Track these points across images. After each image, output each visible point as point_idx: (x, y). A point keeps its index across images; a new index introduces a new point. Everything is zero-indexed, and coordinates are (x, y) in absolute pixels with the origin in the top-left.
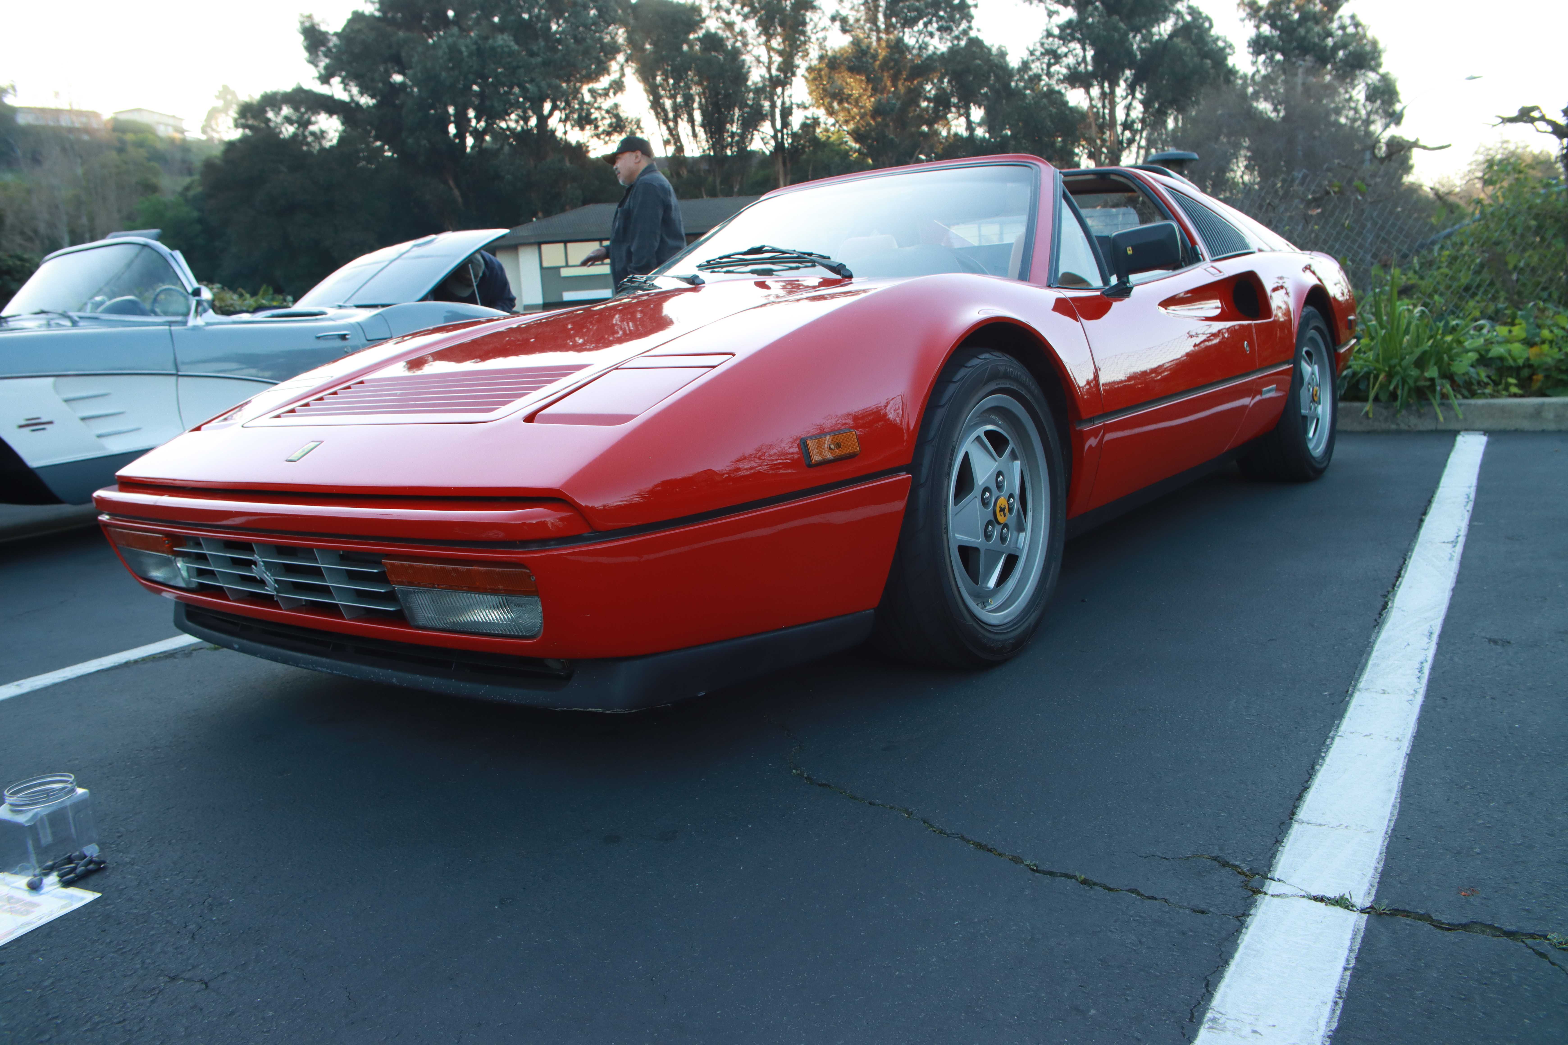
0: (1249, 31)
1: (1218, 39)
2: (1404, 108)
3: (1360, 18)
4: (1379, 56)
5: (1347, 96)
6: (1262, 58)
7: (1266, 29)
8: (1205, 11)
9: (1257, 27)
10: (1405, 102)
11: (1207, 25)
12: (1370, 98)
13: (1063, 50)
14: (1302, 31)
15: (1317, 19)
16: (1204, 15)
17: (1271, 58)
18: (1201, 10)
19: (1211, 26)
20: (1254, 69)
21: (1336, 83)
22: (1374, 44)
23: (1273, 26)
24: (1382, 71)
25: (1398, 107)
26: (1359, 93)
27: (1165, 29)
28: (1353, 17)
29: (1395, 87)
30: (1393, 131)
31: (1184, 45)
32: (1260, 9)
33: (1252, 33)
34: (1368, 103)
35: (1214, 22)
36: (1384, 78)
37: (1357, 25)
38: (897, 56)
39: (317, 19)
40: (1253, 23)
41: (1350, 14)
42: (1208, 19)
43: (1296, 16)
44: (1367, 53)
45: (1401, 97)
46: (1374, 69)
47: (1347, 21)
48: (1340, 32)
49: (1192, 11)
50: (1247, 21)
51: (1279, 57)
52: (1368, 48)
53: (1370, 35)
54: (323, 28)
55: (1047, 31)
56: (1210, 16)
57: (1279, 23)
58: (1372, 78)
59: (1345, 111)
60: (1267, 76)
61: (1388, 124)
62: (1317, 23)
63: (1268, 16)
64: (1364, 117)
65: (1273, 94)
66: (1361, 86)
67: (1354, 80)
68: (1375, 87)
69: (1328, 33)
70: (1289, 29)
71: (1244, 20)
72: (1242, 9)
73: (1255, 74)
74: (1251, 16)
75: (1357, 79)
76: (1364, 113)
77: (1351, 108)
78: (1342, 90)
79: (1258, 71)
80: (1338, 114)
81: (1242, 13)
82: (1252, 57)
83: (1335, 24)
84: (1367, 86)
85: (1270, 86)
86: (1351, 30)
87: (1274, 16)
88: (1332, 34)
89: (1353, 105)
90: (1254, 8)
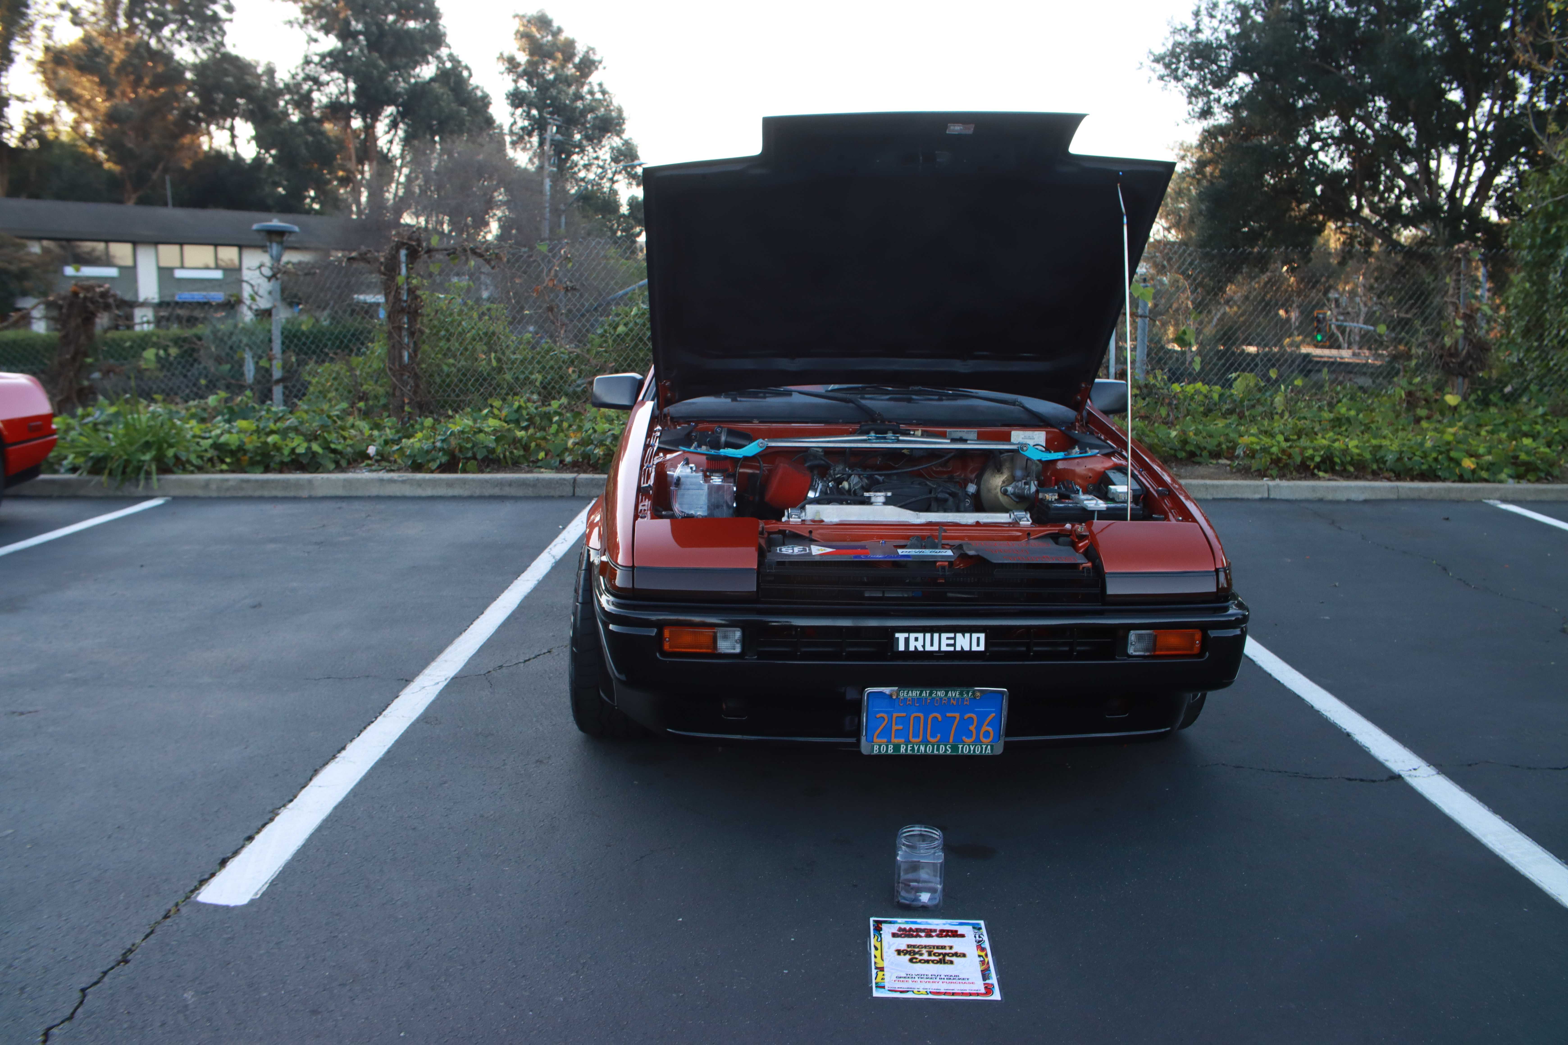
0: (507, 84)
1: (477, 87)
3: (606, 86)
4: (624, 122)
5: (595, 155)
6: (519, 111)
7: (523, 85)
8: (464, 60)
9: (516, 81)
11: (465, 74)
12: (615, 160)
13: (325, 78)
14: (554, 92)
15: (568, 81)
16: (463, 64)
17: (528, 113)
18: (460, 59)
19: (470, 75)
20: (512, 120)
21: (585, 142)
22: (620, 111)
23: (530, 82)
24: (625, 136)
26: (605, 154)
27: (427, 71)
28: (600, 85)
31: (442, 91)
32: (519, 65)
33: (511, 87)
34: (613, 164)
35: (473, 72)
36: (627, 143)
37: (604, 92)
38: (136, 61)
40: (511, 77)
41: (598, 81)
42: (467, 68)
43: (551, 77)
44: (612, 119)
46: (619, 133)
47: (596, 89)
48: (589, 97)
49: (451, 58)
50: (506, 75)
51: (534, 112)
52: (614, 114)
53: (616, 103)
55: (306, 57)
56: (469, 65)
57: (535, 81)
58: (616, 142)
59: (594, 169)
60: (523, 129)
61: (631, 184)
62: (569, 86)
63: (525, 73)
64: (610, 175)
65: (528, 146)
66: (607, 148)
67: (600, 141)
68: (619, 150)
69: (579, 97)
70: (544, 88)
71: (502, 73)
72: (500, 63)
73: (512, 125)
74: (510, 71)
75: (605, 142)
76: (609, 171)
77: (599, 166)
78: (590, 149)
79: (515, 123)
80: (588, 170)
81: (502, 67)
82: (510, 109)
83: (586, 89)
84: (612, 149)
85: (526, 138)
86: (599, 96)
87: (530, 74)
88: (582, 98)
89: (601, 163)
90: (512, 64)
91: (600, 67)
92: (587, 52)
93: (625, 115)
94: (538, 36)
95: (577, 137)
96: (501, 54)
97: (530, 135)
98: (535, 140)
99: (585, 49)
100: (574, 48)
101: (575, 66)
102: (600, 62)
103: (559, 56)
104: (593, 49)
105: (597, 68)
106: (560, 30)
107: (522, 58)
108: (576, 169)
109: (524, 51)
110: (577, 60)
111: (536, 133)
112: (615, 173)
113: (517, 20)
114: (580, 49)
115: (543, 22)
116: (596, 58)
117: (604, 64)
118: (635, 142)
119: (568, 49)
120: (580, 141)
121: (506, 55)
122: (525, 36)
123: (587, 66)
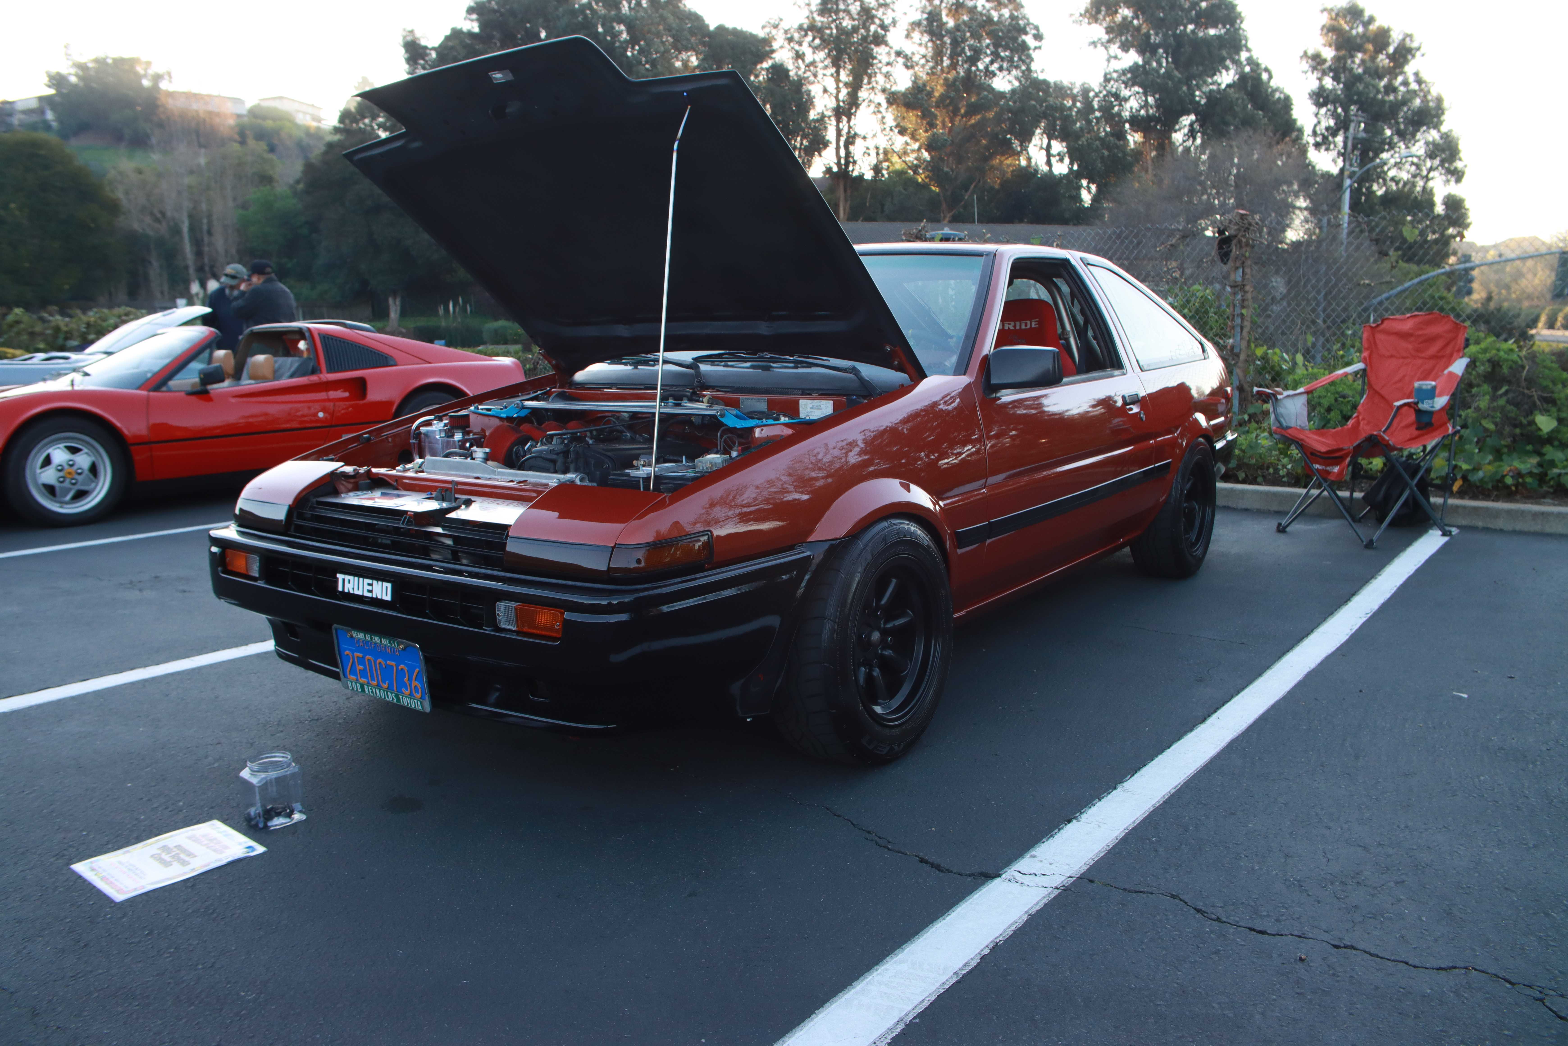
0: (1312, 82)
1: (1277, 90)
2: (1465, 166)
3: (1424, 76)
4: (1443, 113)
5: (1407, 152)
6: (1323, 110)
7: (1328, 83)
8: (1264, 62)
9: (1320, 79)
10: (1466, 160)
11: (1265, 76)
12: (1431, 155)
13: (1126, 93)
14: (1360, 87)
15: (1378, 74)
16: (1263, 66)
17: (1334, 112)
18: (1260, 61)
19: (1270, 77)
20: (1315, 121)
21: (1396, 139)
22: (1439, 100)
23: (1336, 79)
24: (1444, 128)
25: (1459, 165)
26: (1419, 149)
27: (1226, 78)
28: (1416, 74)
29: (1457, 145)
30: (1454, 189)
31: (1237, 96)
32: (1325, 61)
33: (1314, 85)
34: (1428, 160)
35: (1273, 74)
36: (1446, 136)
37: (1419, 82)
39: (418, 34)
40: (1316, 74)
41: (1415, 71)
42: (1267, 70)
43: (1360, 71)
44: (1429, 110)
45: (1461, 155)
46: (1436, 127)
47: (1411, 79)
48: (1402, 88)
49: (1250, 61)
50: (1310, 73)
51: (1340, 110)
52: (1432, 105)
53: (1434, 92)
54: (423, 43)
55: (1106, 75)
56: (1269, 67)
57: (1342, 77)
58: (1433, 135)
59: (1407, 166)
60: (1327, 129)
61: (1448, 181)
62: (1381, 78)
63: (1330, 69)
64: (1425, 173)
65: (1332, 146)
66: (1421, 143)
67: (1414, 136)
68: (1434, 143)
69: (1390, 89)
70: (1351, 83)
71: (1306, 72)
72: (1304, 61)
73: (1315, 126)
74: (1314, 69)
75: (1419, 136)
76: (1424, 168)
77: (1412, 164)
78: (1402, 145)
79: (1319, 122)
80: (1400, 169)
81: (1305, 65)
82: (1314, 109)
83: (1400, 79)
84: (1427, 143)
85: (1330, 138)
86: (1414, 86)
87: (1338, 70)
88: (1395, 90)
89: (1415, 160)
90: (1316, 61)
91: (1418, 54)
92: (1404, 40)
93: (1446, 104)
94: (1347, 28)
95: (1388, 132)
96: (1305, 53)
97: (1334, 134)
98: (1339, 139)
99: (1401, 37)
100: (1389, 37)
101: (1388, 56)
102: (1418, 49)
103: (1370, 47)
104: (1410, 36)
105: (1413, 56)
106: (1371, 20)
107: (1328, 54)
108: (1386, 168)
109: (1330, 46)
110: (1391, 50)
111: (1341, 132)
112: (1431, 170)
113: (1325, 14)
114: (1396, 37)
115: (1354, 13)
116: (1414, 45)
117: (1422, 50)
118: (1455, 134)
119: (1381, 38)
120: (1391, 138)
121: (1310, 52)
122: (1332, 29)
123: (1403, 54)
